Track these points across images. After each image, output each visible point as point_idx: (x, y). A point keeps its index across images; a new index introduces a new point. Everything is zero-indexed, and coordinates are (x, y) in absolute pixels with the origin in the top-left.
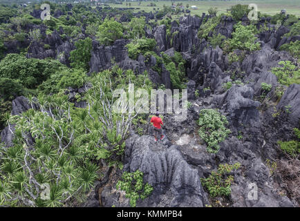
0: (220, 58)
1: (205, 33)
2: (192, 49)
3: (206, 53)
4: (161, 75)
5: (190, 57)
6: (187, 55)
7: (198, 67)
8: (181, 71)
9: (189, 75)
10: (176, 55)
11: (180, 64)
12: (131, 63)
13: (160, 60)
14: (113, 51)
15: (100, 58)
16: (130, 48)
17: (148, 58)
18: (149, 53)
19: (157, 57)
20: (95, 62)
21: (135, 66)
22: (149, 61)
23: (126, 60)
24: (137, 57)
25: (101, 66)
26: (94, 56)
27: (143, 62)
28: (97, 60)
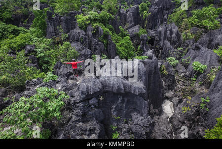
0: (174, 35)
3: (160, 29)
4: (107, 47)
5: (155, 34)
10: (142, 31)
12: (79, 32)
13: (106, 32)
14: (66, 21)
15: (54, 26)
16: (79, 19)
17: (96, 30)
18: (97, 24)
19: (104, 29)
20: (49, 30)
21: (81, 35)
22: (97, 32)
23: (75, 30)
24: (86, 28)
25: (54, 34)
26: (49, 24)
27: (90, 33)
28: (51, 29)
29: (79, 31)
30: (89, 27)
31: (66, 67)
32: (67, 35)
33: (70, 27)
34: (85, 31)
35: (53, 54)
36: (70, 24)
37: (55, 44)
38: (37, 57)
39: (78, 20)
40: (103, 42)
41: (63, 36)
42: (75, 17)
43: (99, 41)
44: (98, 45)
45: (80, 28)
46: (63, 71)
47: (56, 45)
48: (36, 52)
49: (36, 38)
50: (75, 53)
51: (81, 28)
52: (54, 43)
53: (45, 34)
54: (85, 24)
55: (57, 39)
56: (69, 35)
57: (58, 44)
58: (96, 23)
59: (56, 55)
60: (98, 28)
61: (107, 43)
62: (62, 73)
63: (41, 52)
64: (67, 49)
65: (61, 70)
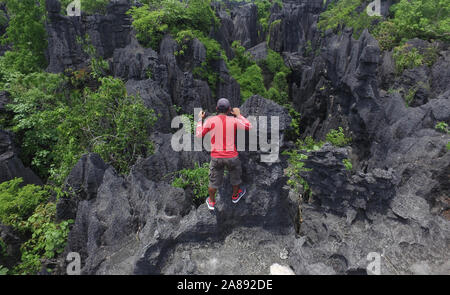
1: (331, 24)
2: (303, 49)
5: (299, 62)
6: (294, 58)
7: (315, 82)
8: (281, 88)
9: (295, 98)
10: (272, 57)
11: (278, 74)
12: (140, 55)
13: (214, 51)
14: (102, 26)
15: (69, 40)
16: (139, 17)
17: (185, 47)
18: (188, 32)
19: (207, 44)
20: (55, 52)
21: (146, 63)
22: (187, 54)
23: (128, 49)
24: (159, 42)
25: (70, 61)
26: (54, 34)
27: (170, 56)
28: (59, 47)
29: (141, 50)
30: (167, 41)
31: (125, 186)
32: (106, 64)
33: (113, 42)
34: (158, 51)
35: (65, 122)
36: (114, 36)
37: (74, 89)
38: (15, 128)
39: (136, 22)
40: (206, 79)
41: (95, 64)
42: (128, 13)
43: (196, 76)
44: (193, 86)
45: (140, 42)
46: (111, 209)
47: (77, 92)
48: (12, 114)
49: (18, 74)
50: (140, 114)
51: (144, 43)
52: (69, 85)
53: (43, 63)
54: (157, 32)
55: (79, 74)
56: (111, 64)
57: (81, 87)
58: (185, 29)
59: (75, 124)
60: (190, 43)
61: (218, 82)
62: (109, 221)
63: (27, 114)
64: (115, 101)
65: (102, 206)
